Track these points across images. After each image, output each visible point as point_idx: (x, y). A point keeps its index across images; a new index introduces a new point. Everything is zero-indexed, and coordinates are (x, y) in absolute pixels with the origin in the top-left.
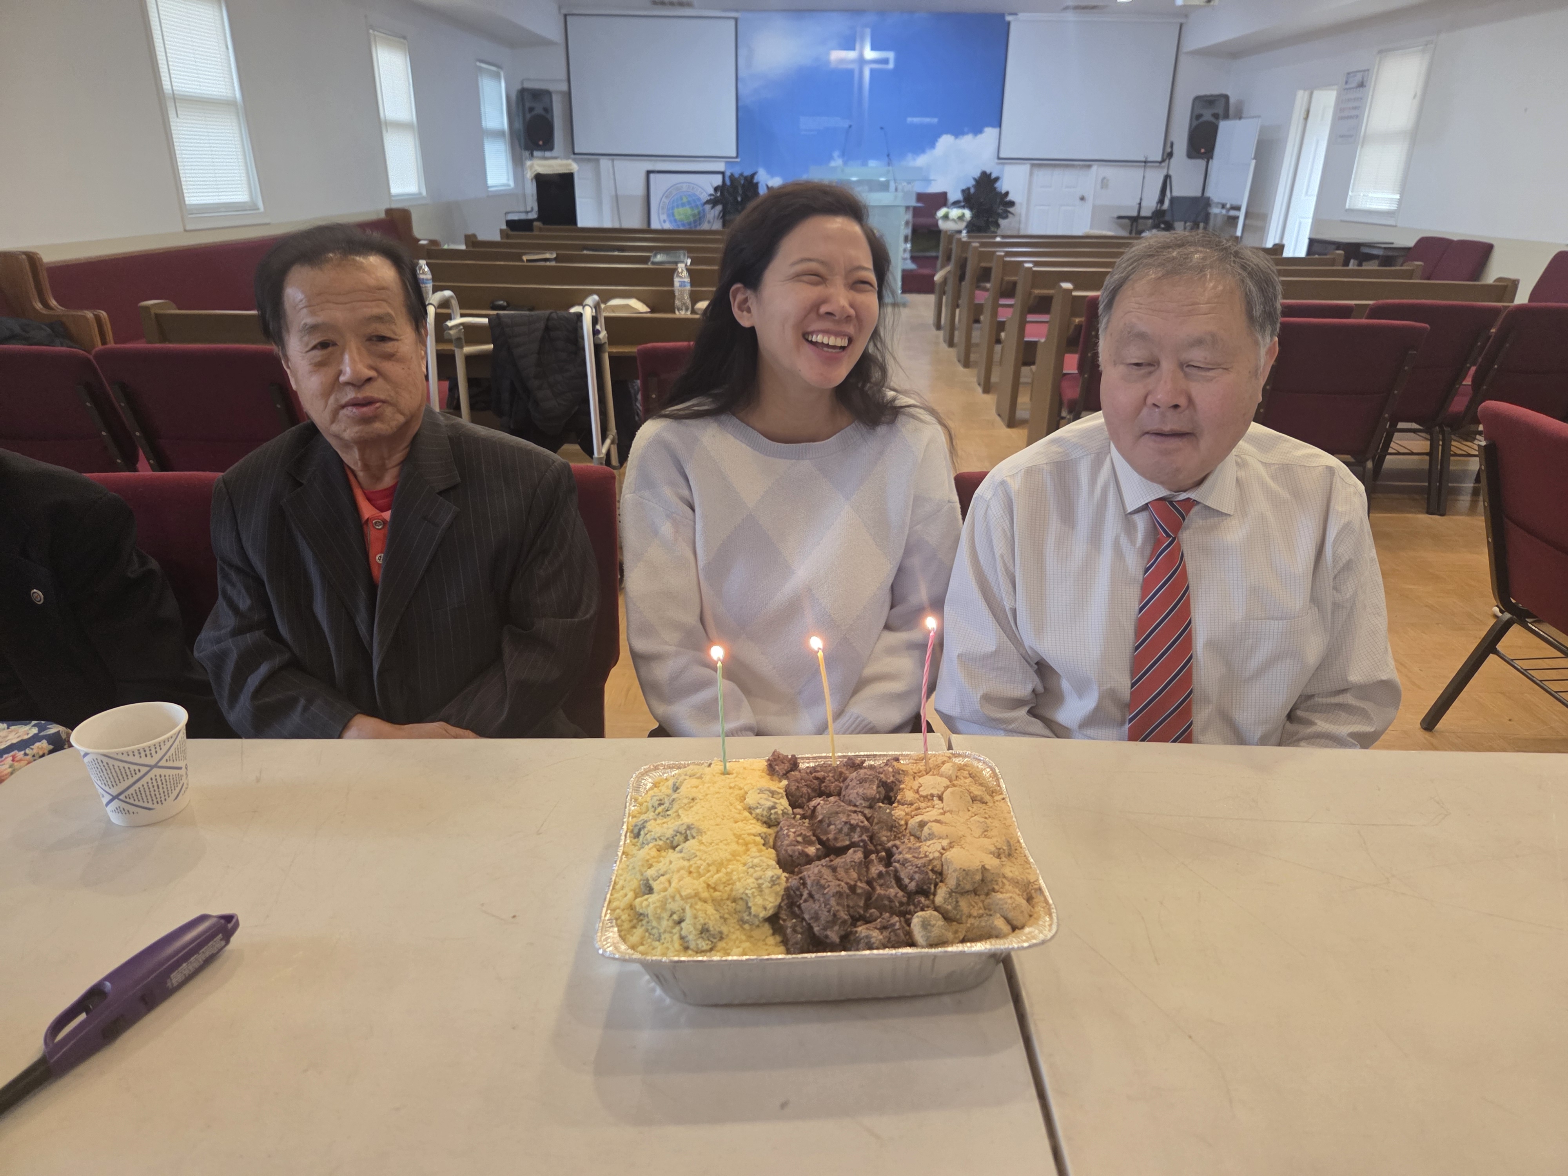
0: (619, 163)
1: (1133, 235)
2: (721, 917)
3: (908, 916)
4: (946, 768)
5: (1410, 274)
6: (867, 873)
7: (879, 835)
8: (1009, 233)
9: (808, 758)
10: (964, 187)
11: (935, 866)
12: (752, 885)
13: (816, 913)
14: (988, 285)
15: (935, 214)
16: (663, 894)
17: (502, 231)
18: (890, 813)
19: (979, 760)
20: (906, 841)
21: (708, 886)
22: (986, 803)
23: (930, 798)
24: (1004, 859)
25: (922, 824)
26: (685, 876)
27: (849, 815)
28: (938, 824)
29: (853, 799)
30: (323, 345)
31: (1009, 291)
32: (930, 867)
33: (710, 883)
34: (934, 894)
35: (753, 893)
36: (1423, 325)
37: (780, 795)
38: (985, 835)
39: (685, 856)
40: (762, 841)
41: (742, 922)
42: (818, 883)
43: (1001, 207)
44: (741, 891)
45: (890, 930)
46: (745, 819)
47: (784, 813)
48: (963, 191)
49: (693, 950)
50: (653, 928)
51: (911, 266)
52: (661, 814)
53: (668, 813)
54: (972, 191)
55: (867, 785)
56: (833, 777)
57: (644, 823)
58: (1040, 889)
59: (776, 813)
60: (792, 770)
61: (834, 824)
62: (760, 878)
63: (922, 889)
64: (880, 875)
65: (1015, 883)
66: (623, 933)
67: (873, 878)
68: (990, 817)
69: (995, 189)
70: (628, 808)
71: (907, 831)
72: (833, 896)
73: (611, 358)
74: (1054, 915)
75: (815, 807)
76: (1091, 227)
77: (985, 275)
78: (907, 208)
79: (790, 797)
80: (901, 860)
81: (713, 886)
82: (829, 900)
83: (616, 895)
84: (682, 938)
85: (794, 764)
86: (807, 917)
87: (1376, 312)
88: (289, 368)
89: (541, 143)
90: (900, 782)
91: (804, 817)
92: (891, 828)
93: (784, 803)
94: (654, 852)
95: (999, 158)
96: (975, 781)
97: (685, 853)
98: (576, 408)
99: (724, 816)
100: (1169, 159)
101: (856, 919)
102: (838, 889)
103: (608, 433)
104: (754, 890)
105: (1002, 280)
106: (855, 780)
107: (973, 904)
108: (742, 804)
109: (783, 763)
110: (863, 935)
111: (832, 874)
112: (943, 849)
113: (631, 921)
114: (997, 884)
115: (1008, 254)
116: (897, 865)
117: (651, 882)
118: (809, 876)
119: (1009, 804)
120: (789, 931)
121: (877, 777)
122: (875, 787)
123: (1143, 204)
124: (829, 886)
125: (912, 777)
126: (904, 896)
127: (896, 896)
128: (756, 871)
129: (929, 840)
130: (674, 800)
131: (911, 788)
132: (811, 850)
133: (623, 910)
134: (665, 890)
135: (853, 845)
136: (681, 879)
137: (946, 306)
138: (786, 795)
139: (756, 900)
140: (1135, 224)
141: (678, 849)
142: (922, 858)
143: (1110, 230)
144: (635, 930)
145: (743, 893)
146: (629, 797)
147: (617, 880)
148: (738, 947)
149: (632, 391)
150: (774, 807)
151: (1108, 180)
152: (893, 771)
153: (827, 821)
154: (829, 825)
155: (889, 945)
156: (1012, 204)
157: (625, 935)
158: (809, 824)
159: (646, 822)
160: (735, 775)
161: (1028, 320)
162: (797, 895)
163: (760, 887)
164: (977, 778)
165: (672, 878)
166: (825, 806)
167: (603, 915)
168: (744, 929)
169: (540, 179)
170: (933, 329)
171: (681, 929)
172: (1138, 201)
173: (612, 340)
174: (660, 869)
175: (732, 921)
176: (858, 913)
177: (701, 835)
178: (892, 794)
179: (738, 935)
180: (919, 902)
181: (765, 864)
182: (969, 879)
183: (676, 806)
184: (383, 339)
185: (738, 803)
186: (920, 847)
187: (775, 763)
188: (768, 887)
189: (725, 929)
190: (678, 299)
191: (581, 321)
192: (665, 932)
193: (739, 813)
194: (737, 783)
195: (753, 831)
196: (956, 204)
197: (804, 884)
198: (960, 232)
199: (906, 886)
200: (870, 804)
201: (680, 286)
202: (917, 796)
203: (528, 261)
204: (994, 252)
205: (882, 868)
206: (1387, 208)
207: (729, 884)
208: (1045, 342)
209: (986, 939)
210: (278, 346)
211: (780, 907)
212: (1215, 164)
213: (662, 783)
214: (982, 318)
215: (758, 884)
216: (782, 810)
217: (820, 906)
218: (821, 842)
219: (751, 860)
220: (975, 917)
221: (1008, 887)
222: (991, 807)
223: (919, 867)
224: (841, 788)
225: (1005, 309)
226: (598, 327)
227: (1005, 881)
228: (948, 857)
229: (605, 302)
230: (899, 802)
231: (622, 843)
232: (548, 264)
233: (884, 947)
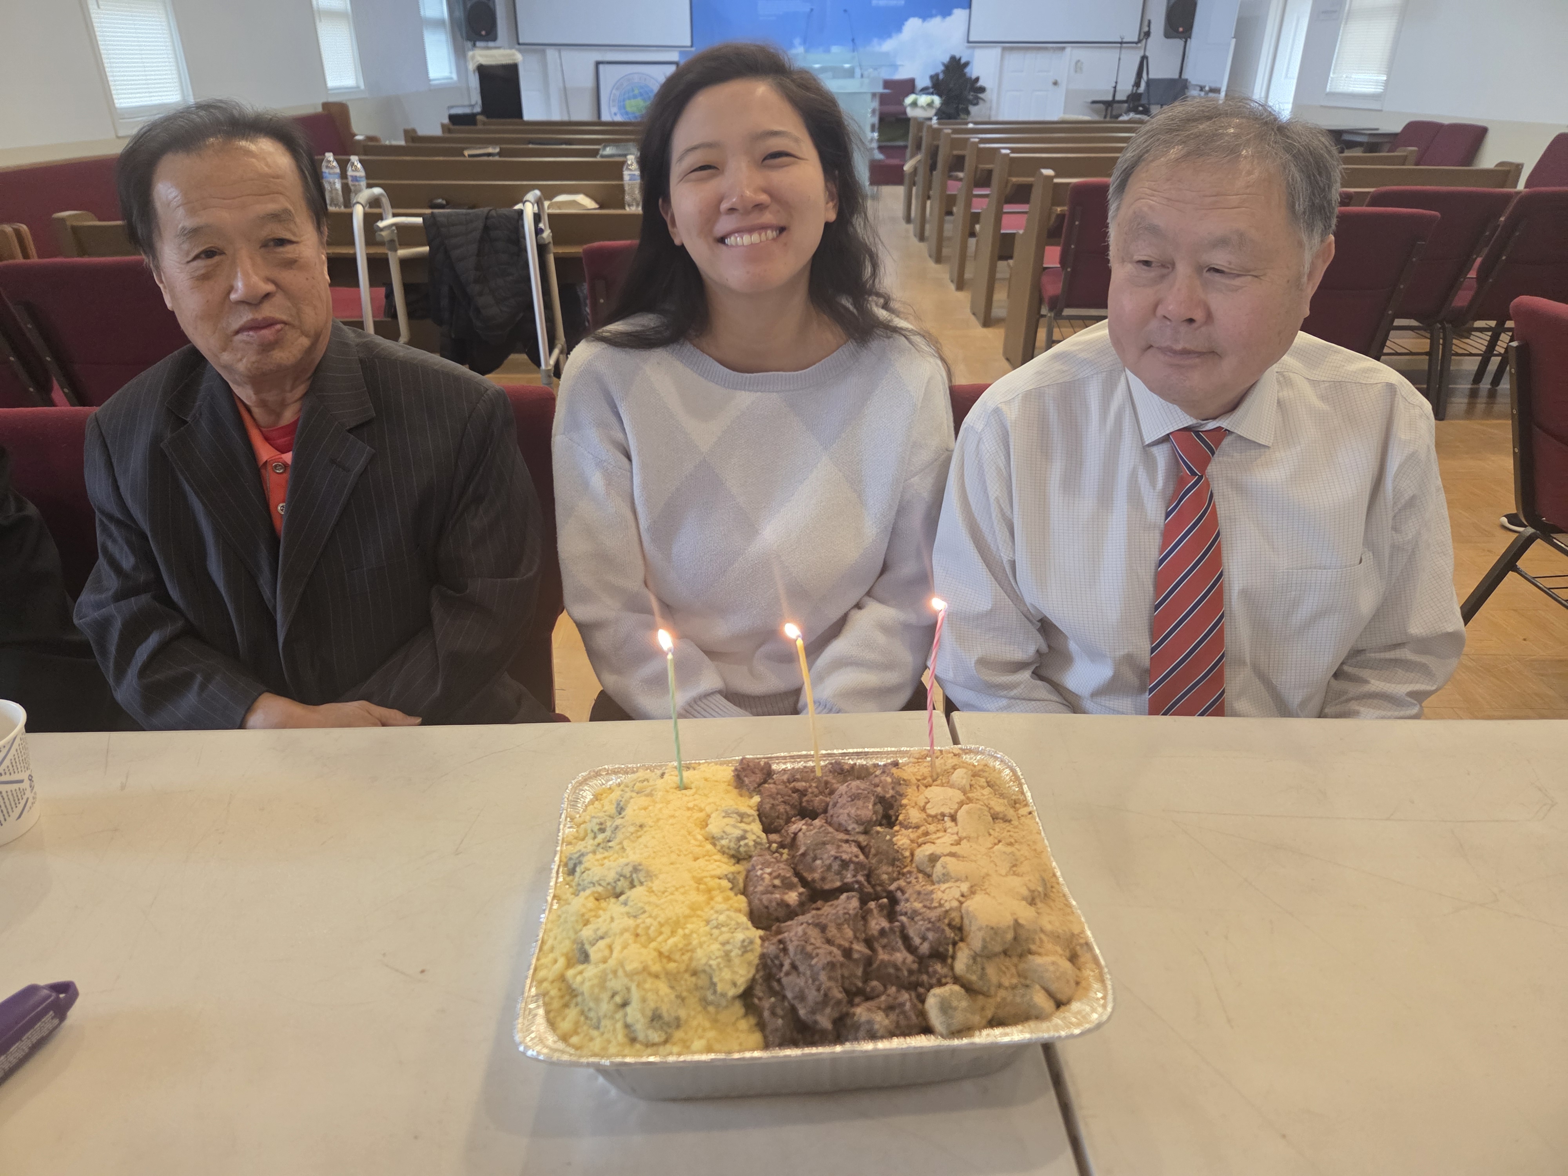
0: (567, 54)
1: (1108, 119)
2: (677, 997)
3: (921, 990)
4: (959, 776)
5: (1403, 160)
6: (865, 930)
7: (877, 872)
8: (979, 119)
9: (785, 758)
10: (933, 73)
11: (952, 919)
12: (718, 954)
13: (802, 991)
14: (961, 175)
15: (903, 101)
16: (602, 966)
17: (443, 126)
18: (891, 840)
19: (996, 758)
20: (914, 881)
21: (660, 954)
22: (1010, 821)
23: (939, 818)
24: (1040, 905)
25: (933, 859)
26: (630, 941)
27: (839, 847)
28: (953, 860)
29: (843, 822)
30: (209, 253)
31: (984, 179)
32: (946, 921)
33: (662, 950)
34: (953, 957)
35: (719, 964)
36: (1433, 212)
37: (751, 818)
38: (1014, 872)
39: (631, 910)
40: (730, 885)
41: (704, 1002)
42: (803, 949)
43: (972, 93)
44: (704, 961)
45: (897, 1011)
46: (708, 854)
47: (756, 844)
48: (932, 77)
49: (641, 1043)
50: (590, 1010)
51: (879, 156)
52: (601, 846)
53: (610, 844)
54: (941, 76)
55: (860, 803)
56: (817, 787)
57: (579, 857)
58: (1087, 944)
59: (746, 845)
60: (765, 782)
61: (821, 859)
62: (728, 942)
63: (937, 951)
64: (882, 932)
65: (1056, 937)
66: (552, 1015)
67: (873, 936)
68: (1016, 842)
69: (965, 75)
70: (561, 831)
71: (914, 865)
72: (824, 969)
73: (557, 260)
74: (1109, 983)
75: (796, 834)
76: (1064, 113)
77: (958, 163)
78: (874, 95)
79: (764, 819)
80: (909, 912)
81: (667, 954)
82: (818, 974)
83: (543, 961)
84: (627, 1026)
85: (768, 774)
86: (789, 995)
87: (1377, 200)
88: (162, 282)
89: (483, 33)
90: (901, 795)
91: (782, 846)
92: (892, 862)
93: (756, 828)
94: (591, 903)
95: (969, 42)
96: (995, 790)
97: (631, 907)
98: (521, 315)
99: (680, 851)
100: (1146, 39)
101: (855, 994)
102: (829, 959)
103: (557, 342)
104: (719, 960)
105: (976, 167)
106: (845, 796)
107: (1004, 968)
108: (703, 832)
109: (754, 773)
110: (863, 1019)
111: (821, 935)
112: (963, 896)
113: (562, 997)
114: (1034, 943)
115: (983, 141)
116: (903, 919)
117: (587, 947)
118: (791, 941)
119: (1037, 819)
120: (766, 1014)
121: (873, 793)
122: (871, 807)
123: (1118, 88)
124: (817, 955)
125: (915, 788)
126: (914, 962)
127: (904, 962)
128: (721, 933)
129: (944, 883)
130: (617, 828)
131: (916, 804)
132: (792, 897)
133: (553, 982)
134: (605, 961)
135: (845, 888)
136: (625, 947)
137: (917, 198)
138: (759, 815)
139: (723, 974)
140: (1110, 109)
141: (622, 898)
142: (935, 908)
143: (1084, 115)
144: (567, 1011)
145: (706, 964)
146: (563, 816)
147: (546, 937)
148: (701, 1037)
149: (581, 295)
150: (743, 838)
151: (1082, 63)
152: (892, 782)
153: (812, 855)
154: (815, 859)
155: (898, 1032)
156: (982, 90)
157: (555, 1017)
158: (789, 855)
159: (582, 855)
160: (694, 790)
161: (1005, 210)
162: (775, 965)
163: (727, 954)
164: (997, 787)
165: (613, 943)
166: (808, 833)
167: (527, 988)
168: (708, 1012)
169: (483, 71)
170: (903, 223)
171: (626, 1015)
172: (1114, 85)
173: (557, 239)
174: (598, 929)
175: (693, 1001)
176: (855, 985)
177: (652, 881)
178: (891, 812)
179: (700, 1020)
180: (935, 972)
181: (733, 923)
182: (999, 939)
183: (620, 836)
184: (281, 242)
185: (698, 830)
186: (932, 892)
187: (744, 774)
188: (738, 955)
189: (682, 1013)
190: (629, 194)
191: (522, 219)
192: (605, 1016)
193: (700, 846)
194: (696, 802)
195: (718, 872)
196: (924, 91)
197: (785, 950)
198: (930, 119)
199: (916, 948)
200: (865, 828)
201: (630, 180)
202: (924, 816)
203: (470, 156)
204: (968, 139)
205: (885, 924)
206: (1373, 90)
207: (688, 951)
208: (1023, 234)
209: (1022, 1022)
210: (148, 257)
211: (753, 980)
212: (1193, 43)
213: (605, 795)
214: (955, 209)
215: (724, 951)
216: (754, 841)
217: (806, 982)
218: (804, 882)
219: (715, 916)
220: (1006, 988)
221: (1049, 946)
222: (1016, 827)
223: (933, 923)
224: (827, 805)
225: (979, 199)
226: (541, 225)
227: (1043, 936)
228: (970, 909)
229: (550, 198)
230: (901, 824)
231: (552, 884)
232: (491, 158)
233: (891, 1034)
